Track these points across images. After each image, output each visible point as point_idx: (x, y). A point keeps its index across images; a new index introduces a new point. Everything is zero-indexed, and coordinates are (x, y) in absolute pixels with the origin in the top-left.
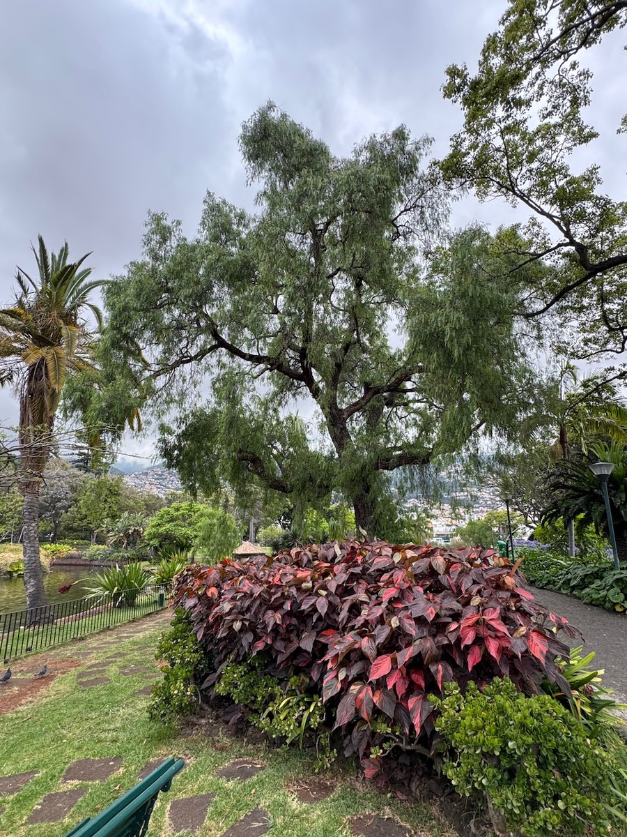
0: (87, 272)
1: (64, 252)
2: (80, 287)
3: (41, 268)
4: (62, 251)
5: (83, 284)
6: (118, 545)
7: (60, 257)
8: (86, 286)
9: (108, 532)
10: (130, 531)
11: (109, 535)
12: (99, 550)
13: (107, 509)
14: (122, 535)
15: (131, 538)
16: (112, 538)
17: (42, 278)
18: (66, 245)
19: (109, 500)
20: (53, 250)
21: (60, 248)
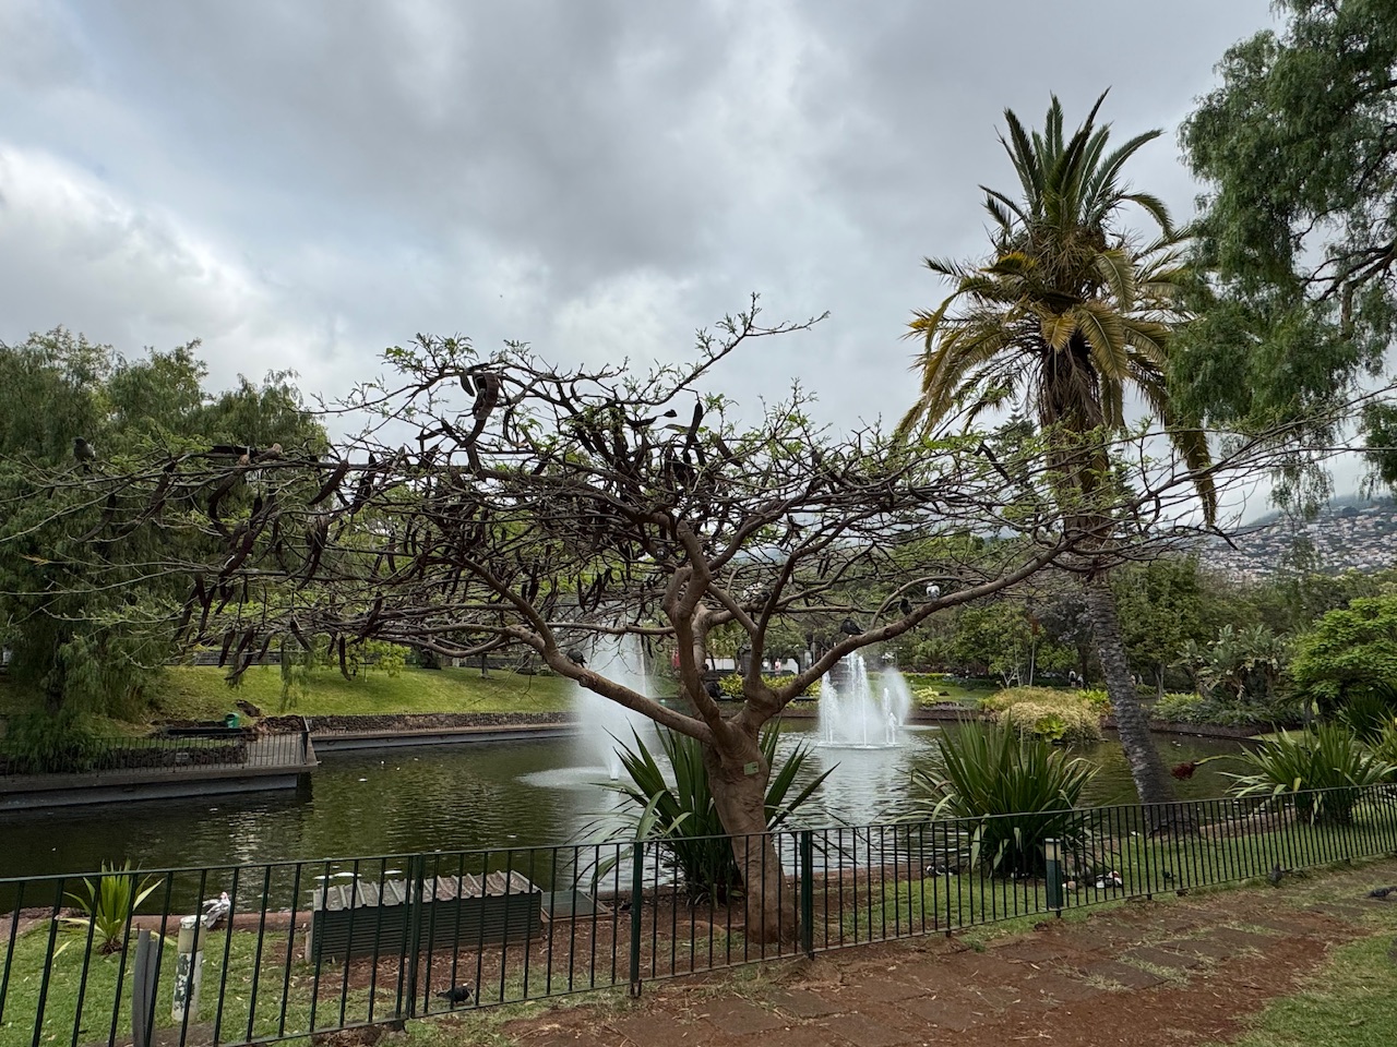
0: (1103, 137)
1: (1055, 118)
2: (1095, 174)
3: (1020, 167)
4: (1049, 119)
5: (1099, 165)
6: (1224, 693)
7: (1049, 131)
8: (1107, 166)
9: (1198, 666)
10: (1249, 666)
11: (1200, 673)
12: (1185, 703)
13: (1177, 621)
14: (1229, 672)
15: (1252, 681)
16: (1210, 679)
17: (1027, 188)
18: (1055, 101)
19: (1179, 602)
20: (1034, 125)
21: (1046, 115)
